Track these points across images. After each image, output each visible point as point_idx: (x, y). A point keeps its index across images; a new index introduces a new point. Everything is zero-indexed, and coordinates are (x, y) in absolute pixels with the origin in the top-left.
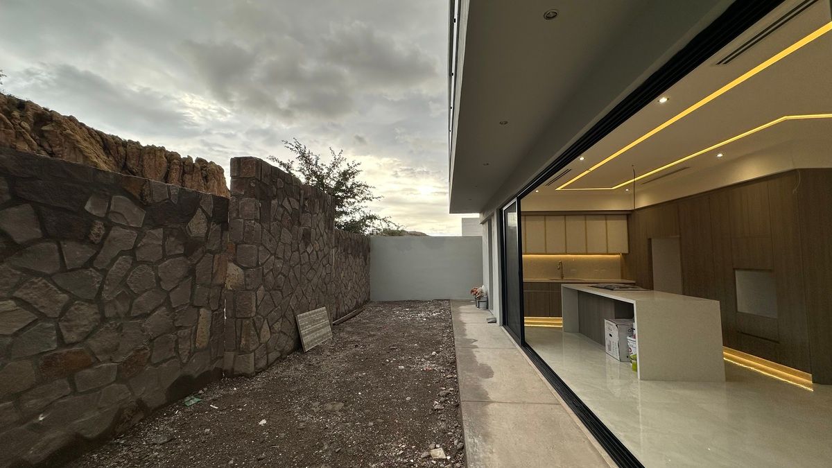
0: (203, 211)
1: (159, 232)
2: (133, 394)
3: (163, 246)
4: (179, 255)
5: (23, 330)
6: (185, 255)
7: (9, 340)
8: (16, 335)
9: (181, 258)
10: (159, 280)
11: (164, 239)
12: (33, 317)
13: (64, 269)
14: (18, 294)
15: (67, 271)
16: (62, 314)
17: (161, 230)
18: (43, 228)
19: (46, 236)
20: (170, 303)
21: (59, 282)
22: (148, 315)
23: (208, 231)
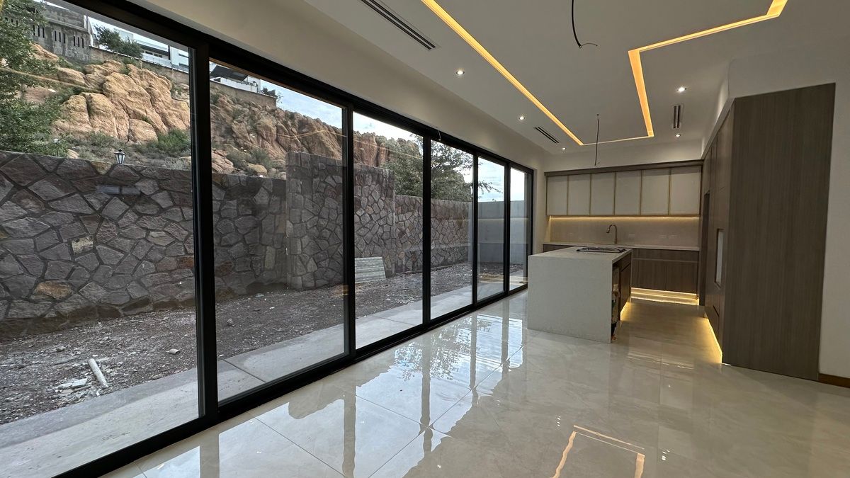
0: (265, 189)
1: (234, 202)
2: (226, 284)
3: (237, 210)
4: (249, 215)
5: (169, 244)
6: (252, 215)
7: (164, 248)
8: (166, 246)
9: (250, 217)
10: (237, 228)
11: (238, 205)
12: (172, 240)
13: (184, 220)
14: (165, 229)
15: (185, 221)
16: (185, 240)
17: (235, 201)
18: (173, 200)
19: (175, 205)
20: (245, 241)
21: (183, 226)
22: (231, 246)
23: (270, 201)
